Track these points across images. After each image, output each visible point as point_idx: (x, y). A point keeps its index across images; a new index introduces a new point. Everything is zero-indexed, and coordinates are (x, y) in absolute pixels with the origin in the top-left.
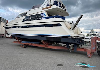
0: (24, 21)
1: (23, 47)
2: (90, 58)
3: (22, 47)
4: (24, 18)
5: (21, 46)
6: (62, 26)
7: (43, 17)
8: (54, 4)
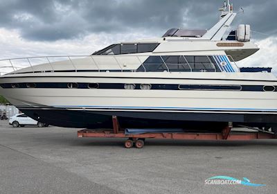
1: (138, 145)
5: (127, 145)
7: (221, 64)
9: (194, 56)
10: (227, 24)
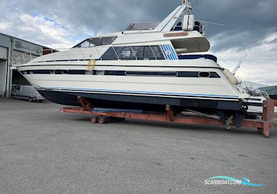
0: (104, 57)
1: (101, 121)
2: (267, 137)
3: (97, 122)
4: (103, 49)
5: (94, 120)
6: (220, 77)
8: (195, 29)
9: (144, 46)
10: (176, 16)
